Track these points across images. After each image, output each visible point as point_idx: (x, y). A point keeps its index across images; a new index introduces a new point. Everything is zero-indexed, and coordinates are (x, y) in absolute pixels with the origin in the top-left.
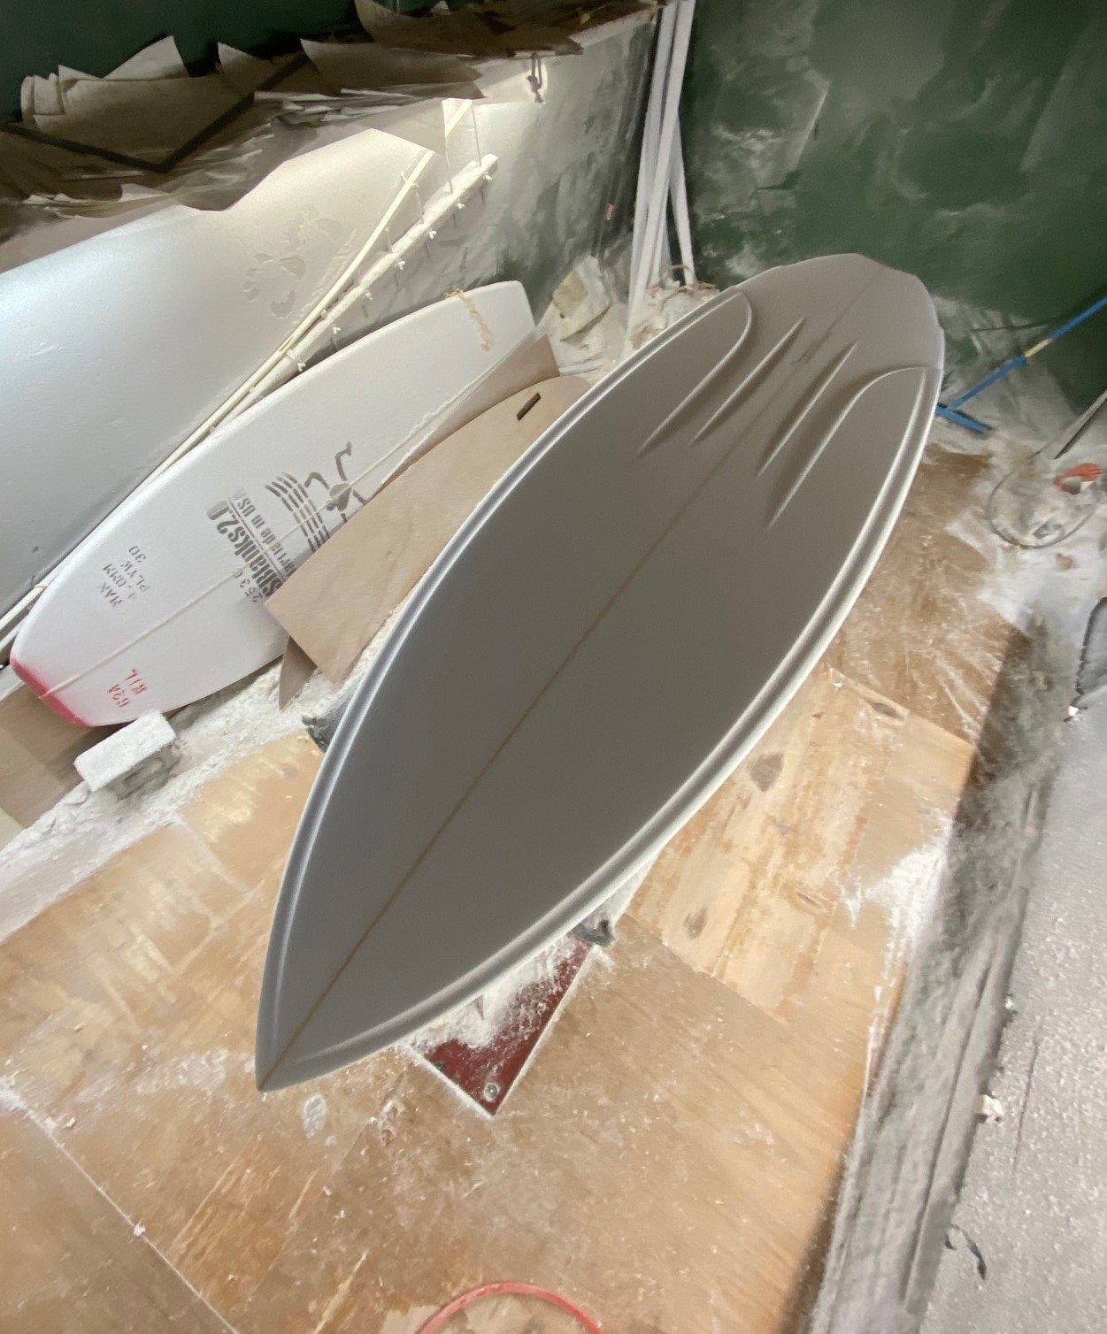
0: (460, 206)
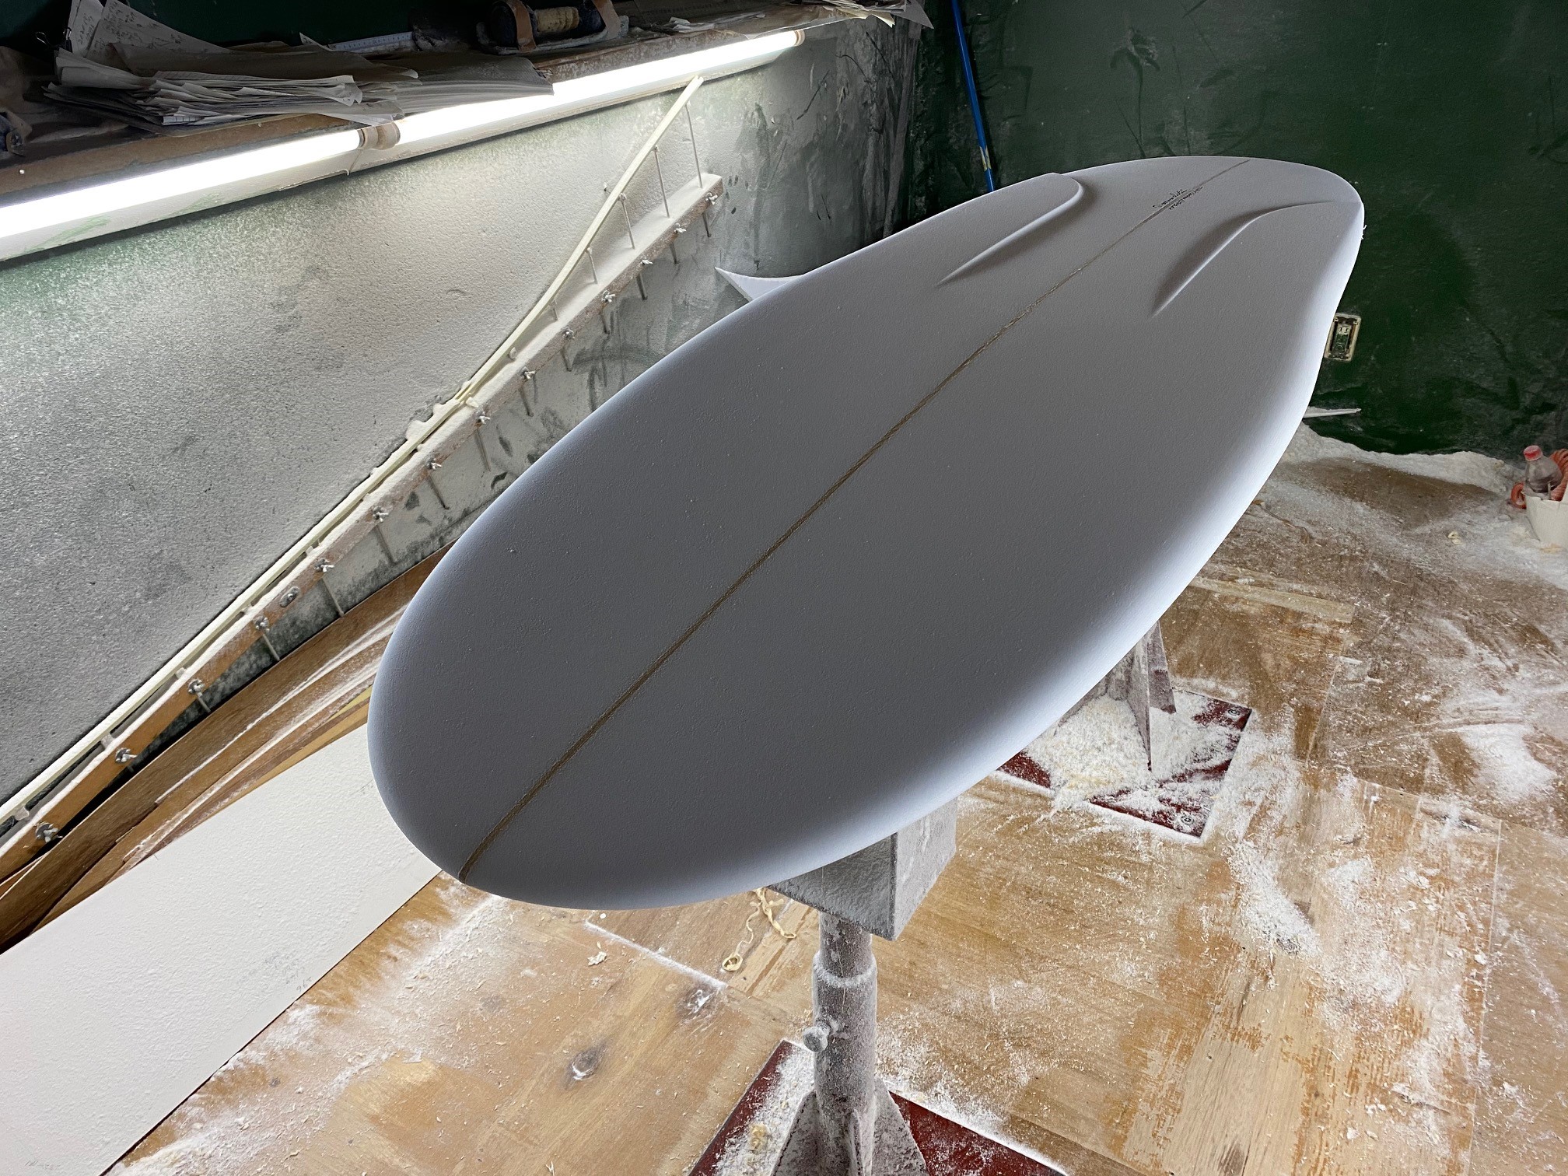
0: (681, 230)
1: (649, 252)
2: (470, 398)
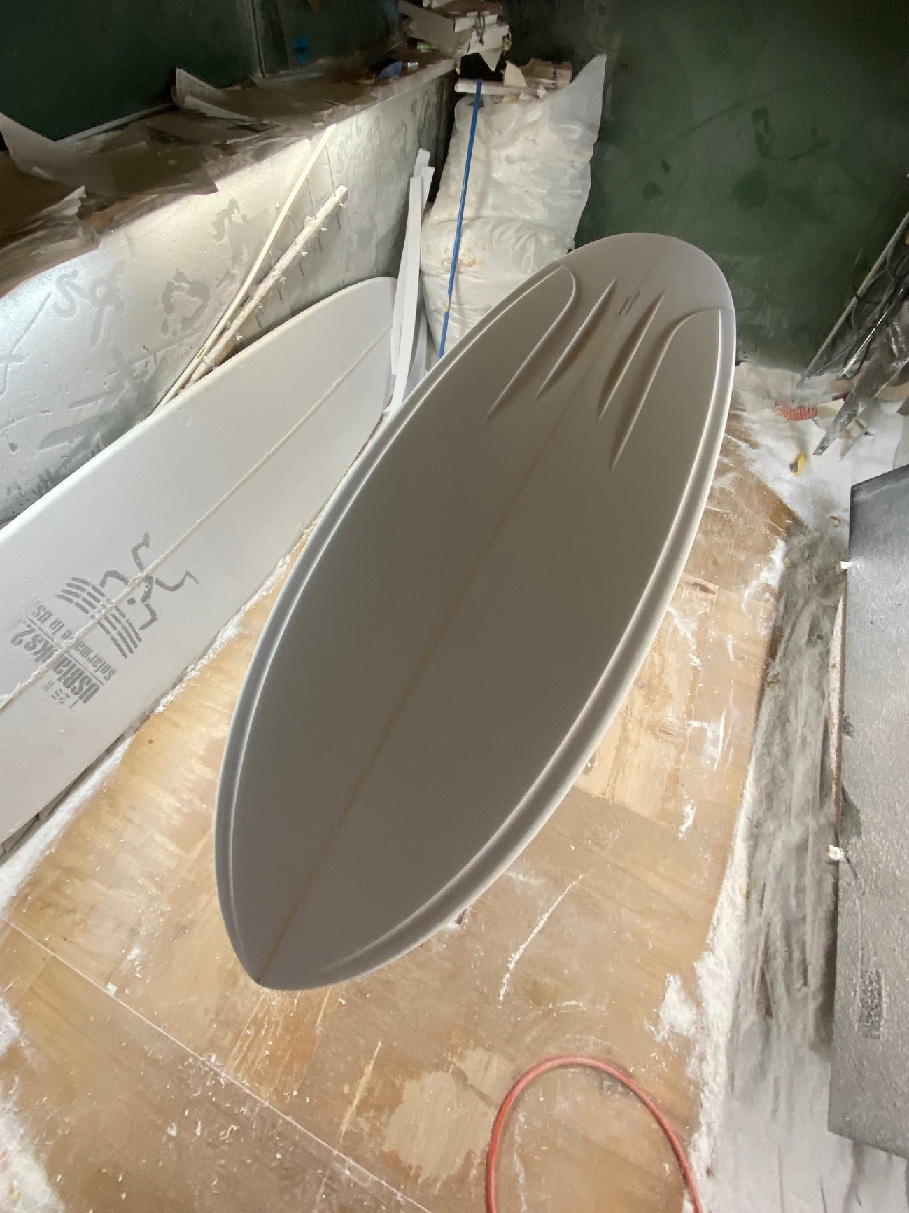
0: (323, 229)
1: (306, 247)
2: (205, 357)
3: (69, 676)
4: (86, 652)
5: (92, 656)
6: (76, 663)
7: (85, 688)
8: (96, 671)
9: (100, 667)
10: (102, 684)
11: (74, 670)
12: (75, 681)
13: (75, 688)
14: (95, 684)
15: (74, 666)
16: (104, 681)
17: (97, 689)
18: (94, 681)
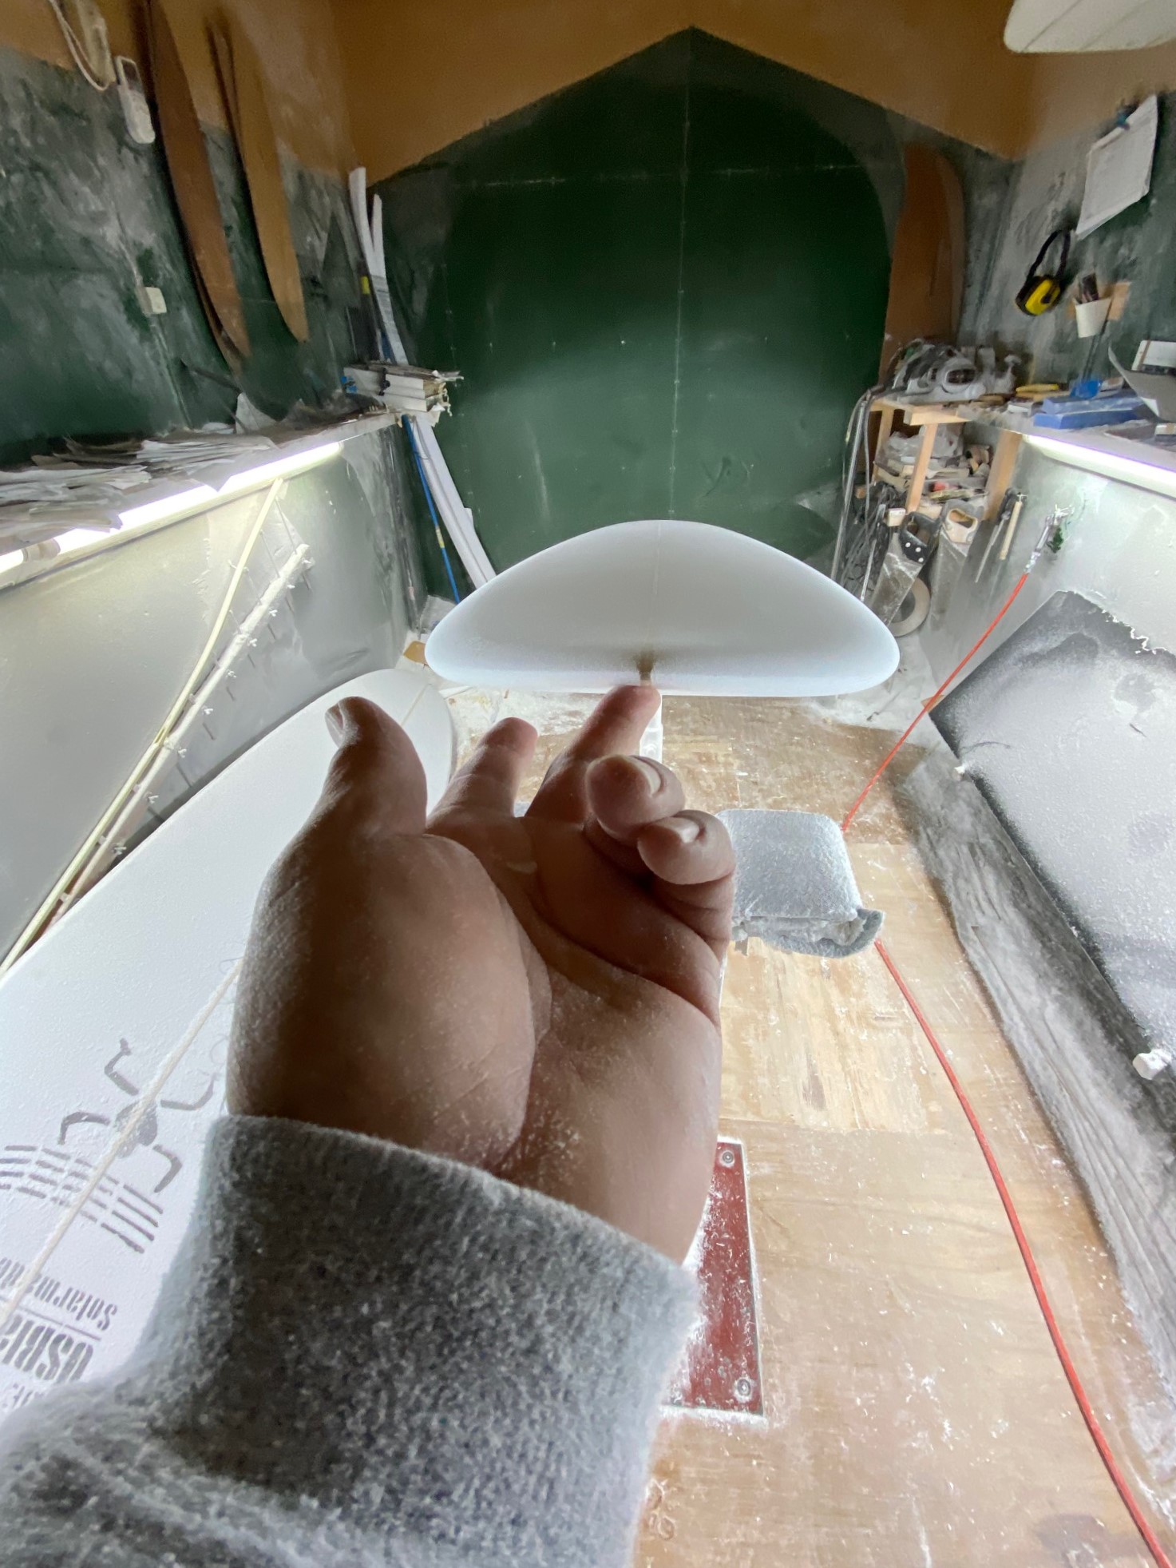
0: (291, 587)
1: (274, 605)
3: (23, 1346)
4: (45, 1289)
5: (60, 1293)
6: (31, 1318)
7: (63, 1358)
8: (78, 1318)
9: (85, 1307)
10: (97, 1338)
11: (31, 1332)
12: (38, 1353)
13: (42, 1367)
14: (82, 1346)
15: (29, 1324)
16: (98, 1332)
17: (90, 1351)
18: (78, 1339)
